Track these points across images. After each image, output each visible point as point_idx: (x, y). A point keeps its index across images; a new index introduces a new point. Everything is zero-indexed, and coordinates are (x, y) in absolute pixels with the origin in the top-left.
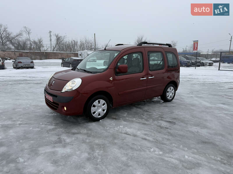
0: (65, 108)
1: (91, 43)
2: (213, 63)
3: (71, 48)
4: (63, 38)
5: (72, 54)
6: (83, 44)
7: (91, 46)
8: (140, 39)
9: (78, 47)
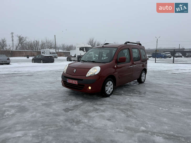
0: (90, 88)
1: (51, 43)
2: (148, 58)
3: (33, 47)
4: (25, 39)
5: (35, 52)
6: (44, 44)
7: (51, 46)
8: (92, 40)
9: (40, 46)
